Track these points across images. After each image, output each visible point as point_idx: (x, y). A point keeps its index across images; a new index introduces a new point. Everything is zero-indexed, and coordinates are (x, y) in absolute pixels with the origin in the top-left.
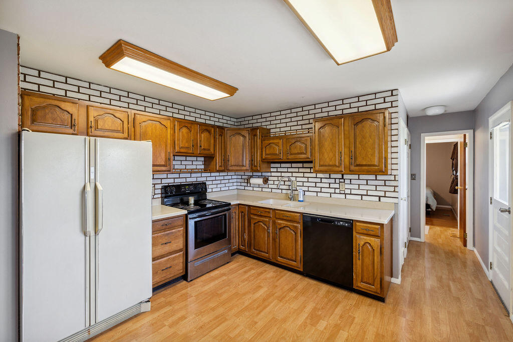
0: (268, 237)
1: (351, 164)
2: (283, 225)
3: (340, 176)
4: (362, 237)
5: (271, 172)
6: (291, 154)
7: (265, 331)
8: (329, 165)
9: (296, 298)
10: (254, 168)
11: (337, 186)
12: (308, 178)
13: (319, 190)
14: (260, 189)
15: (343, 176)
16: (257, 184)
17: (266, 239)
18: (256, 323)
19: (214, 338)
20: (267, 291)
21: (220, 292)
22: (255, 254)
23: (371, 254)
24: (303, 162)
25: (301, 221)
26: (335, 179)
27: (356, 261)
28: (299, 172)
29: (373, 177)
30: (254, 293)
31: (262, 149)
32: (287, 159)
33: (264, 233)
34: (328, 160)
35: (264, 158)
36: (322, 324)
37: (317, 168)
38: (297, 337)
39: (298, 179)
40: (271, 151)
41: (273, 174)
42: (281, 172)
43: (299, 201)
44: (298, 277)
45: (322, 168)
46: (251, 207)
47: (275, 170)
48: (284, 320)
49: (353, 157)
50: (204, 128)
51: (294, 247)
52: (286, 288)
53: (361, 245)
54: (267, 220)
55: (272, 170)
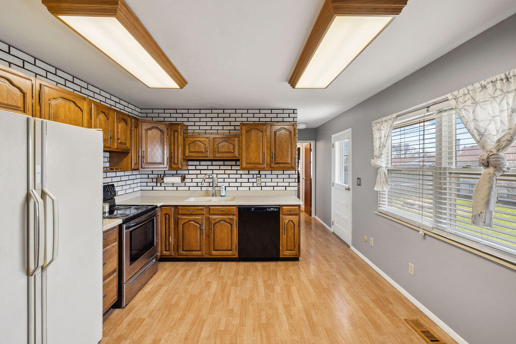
0: (201, 234)
1: (271, 162)
2: (218, 220)
3: (257, 172)
4: (287, 217)
5: (189, 170)
6: (218, 153)
7: (245, 312)
8: (255, 163)
9: (245, 279)
10: (174, 166)
11: (254, 180)
12: (229, 174)
13: (239, 184)
14: (175, 188)
15: (259, 172)
16: (170, 183)
17: (199, 236)
18: (232, 310)
19: (208, 339)
20: (218, 283)
21: (173, 302)
22: (184, 255)
23: (293, 228)
24: (224, 160)
25: (237, 213)
26: (253, 174)
27: (282, 235)
28: (220, 170)
29: (281, 172)
30: (209, 289)
31: (184, 146)
32: (214, 157)
33: (196, 231)
34: (253, 159)
35: (187, 155)
36: (278, 289)
37: (244, 165)
38: (270, 304)
39: (219, 176)
40: (197, 149)
41: (191, 172)
42: (201, 170)
43: (221, 196)
44: (233, 264)
45: (249, 165)
46: (179, 207)
47: (194, 168)
48: (251, 298)
49: (273, 157)
50: (121, 116)
51: (230, 238)
52: (232, 275)
53: (286, 223)
54: (200, 217)
55: (190, 168)
